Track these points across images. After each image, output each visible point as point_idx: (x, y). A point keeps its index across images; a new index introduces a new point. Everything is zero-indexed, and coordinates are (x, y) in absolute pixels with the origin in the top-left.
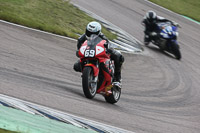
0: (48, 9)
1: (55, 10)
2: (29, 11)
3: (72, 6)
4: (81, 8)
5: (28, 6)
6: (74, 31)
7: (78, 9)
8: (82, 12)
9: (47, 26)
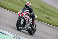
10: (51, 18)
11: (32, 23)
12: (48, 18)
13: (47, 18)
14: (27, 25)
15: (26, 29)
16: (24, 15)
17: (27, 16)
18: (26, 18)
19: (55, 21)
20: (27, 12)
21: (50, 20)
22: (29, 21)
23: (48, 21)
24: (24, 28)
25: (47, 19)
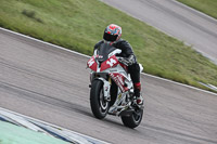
0: (169, 55)
1: (176, 56)
2: (147, 56)
3: (195, 52)
4: (204, 54)
5: (147, 50)
6: (195, 79)
7: (201, 56)
8: (206, 59)
9: (167, 73)
10: (40, 14)
11: (132, 91)
12: (30, 15)
13: (24, 13)
14: (122, 96)
15: (119, 110)
16: (109, 66)
17: (120, 70)
18: (116, 75)
19: (57, 25)
20: (117, 55)
21: (39, 21)
22: (125, 86)
23: (31, 24)
24: (111, 109)
25: (25, 18)
